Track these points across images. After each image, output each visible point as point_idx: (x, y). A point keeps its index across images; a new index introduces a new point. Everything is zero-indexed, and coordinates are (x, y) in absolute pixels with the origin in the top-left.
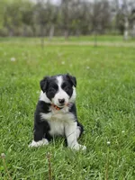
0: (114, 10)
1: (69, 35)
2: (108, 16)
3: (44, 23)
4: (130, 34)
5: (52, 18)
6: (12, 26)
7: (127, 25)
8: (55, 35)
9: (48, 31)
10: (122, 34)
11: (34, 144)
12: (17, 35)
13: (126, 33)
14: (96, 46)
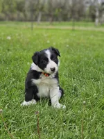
0: (87, 3)
1: (53, 21)
2: (83, 7)
3: (33, 11)
4: (99, 21)
5: (40, 7)
6: (8, 13)
7: (97, 14)
8: (41, 20)
9: (36, 17)
10: (94, 21)
11: (25, 103)
12: (12, 19)
13: (97, 20)
14: (73, 30)
